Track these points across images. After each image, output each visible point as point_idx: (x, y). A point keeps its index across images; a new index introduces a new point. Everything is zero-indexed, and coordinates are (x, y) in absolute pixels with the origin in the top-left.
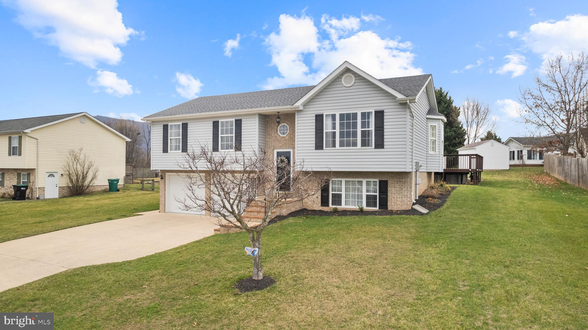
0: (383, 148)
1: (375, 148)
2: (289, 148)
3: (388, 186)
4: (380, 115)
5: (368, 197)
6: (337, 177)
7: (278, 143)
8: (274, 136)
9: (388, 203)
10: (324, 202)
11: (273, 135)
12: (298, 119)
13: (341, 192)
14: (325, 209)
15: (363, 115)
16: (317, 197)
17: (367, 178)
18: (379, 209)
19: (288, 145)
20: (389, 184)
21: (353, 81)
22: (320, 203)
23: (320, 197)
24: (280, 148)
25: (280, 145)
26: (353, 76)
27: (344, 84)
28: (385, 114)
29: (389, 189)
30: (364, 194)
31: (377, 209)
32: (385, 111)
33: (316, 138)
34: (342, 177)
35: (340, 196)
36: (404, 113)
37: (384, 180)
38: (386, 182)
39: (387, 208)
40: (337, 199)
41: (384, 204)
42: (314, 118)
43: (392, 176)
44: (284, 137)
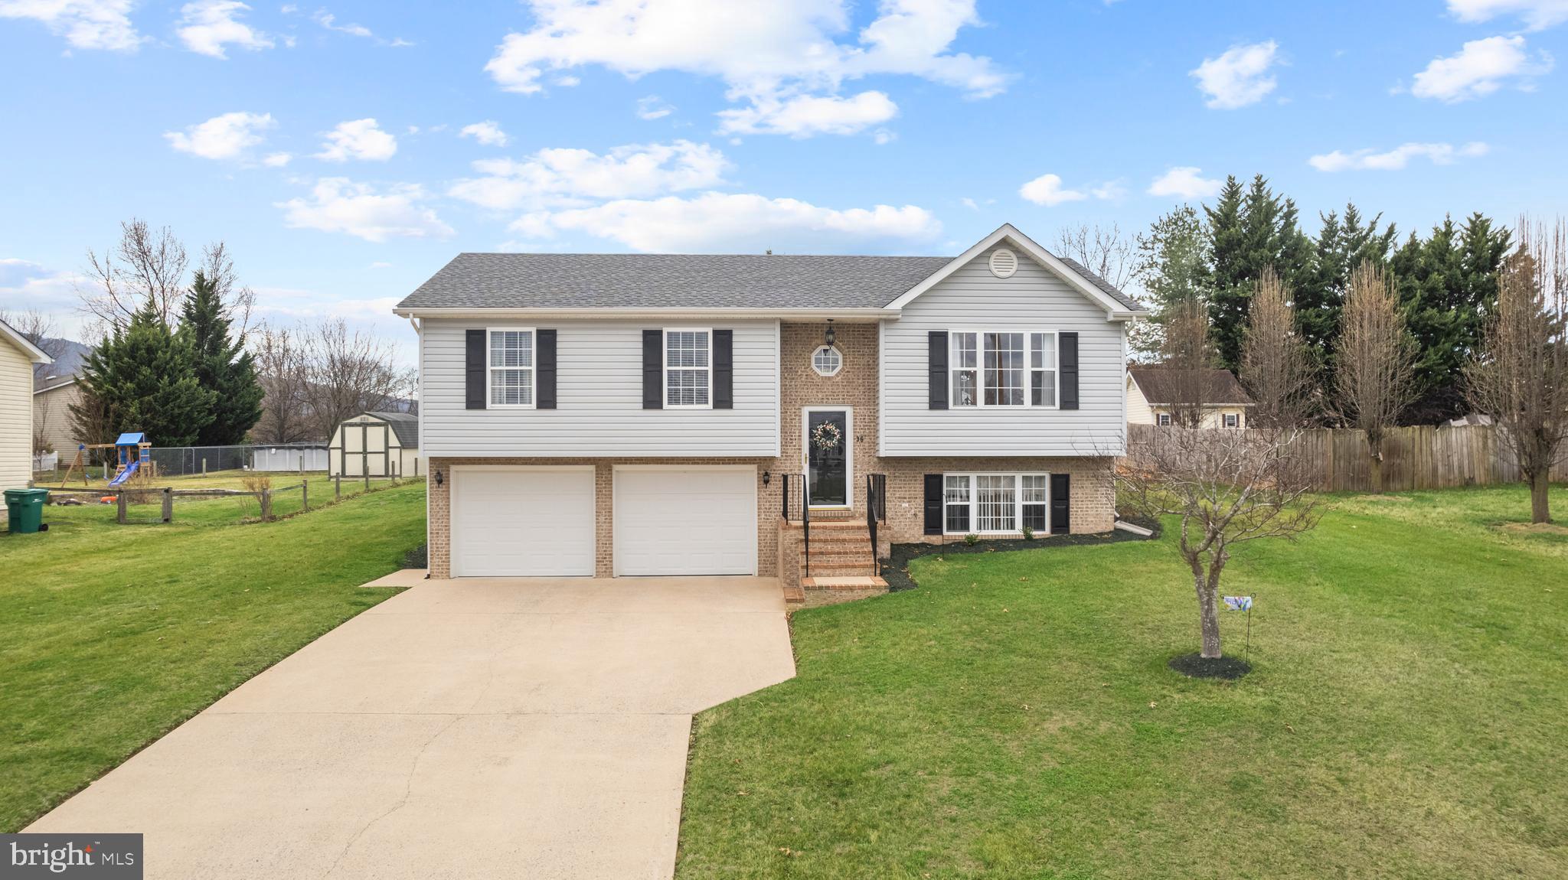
0: (1077, 408)
1: (1062, 408)
2: (844, 404)
3: (1071, 486)
4: (1069, 343)
5: (1027, 509)
6: (960, 470)
7: (814, 391)
8: (804, 374)
9: (1071, 520)
10: (932, 524)
11: (799, 373)
12: (886, 340)
13: (968, 500)
14: (935, 540)
15: (1037, 339)
16: (915, 515)
17: (1027, 470)
18: (1052, 532)
19: (841, 397)
20: (1072, 481)
21: (1015, 267)
22: (923, 527)
23: (921, 515)
24: (821, 403)
25: (820, 396)
26: (1013, 256)
27: (995, 271)
28: (1080, 340)
29: (1072, 492)
30: (1019, 504)
31: (1047, 532)
32: (1080, 334)
33: (931, 383)
34: (973, 469)
35: (965, 510)
36: (1117, 340)
37: (1061, 473)
38: (1066, 478)
39: (1068, 531)
40: (960, 518)
41: (1061, 521)
42: (927, 339)
43: (1077, 466)
44: (829, 378)
